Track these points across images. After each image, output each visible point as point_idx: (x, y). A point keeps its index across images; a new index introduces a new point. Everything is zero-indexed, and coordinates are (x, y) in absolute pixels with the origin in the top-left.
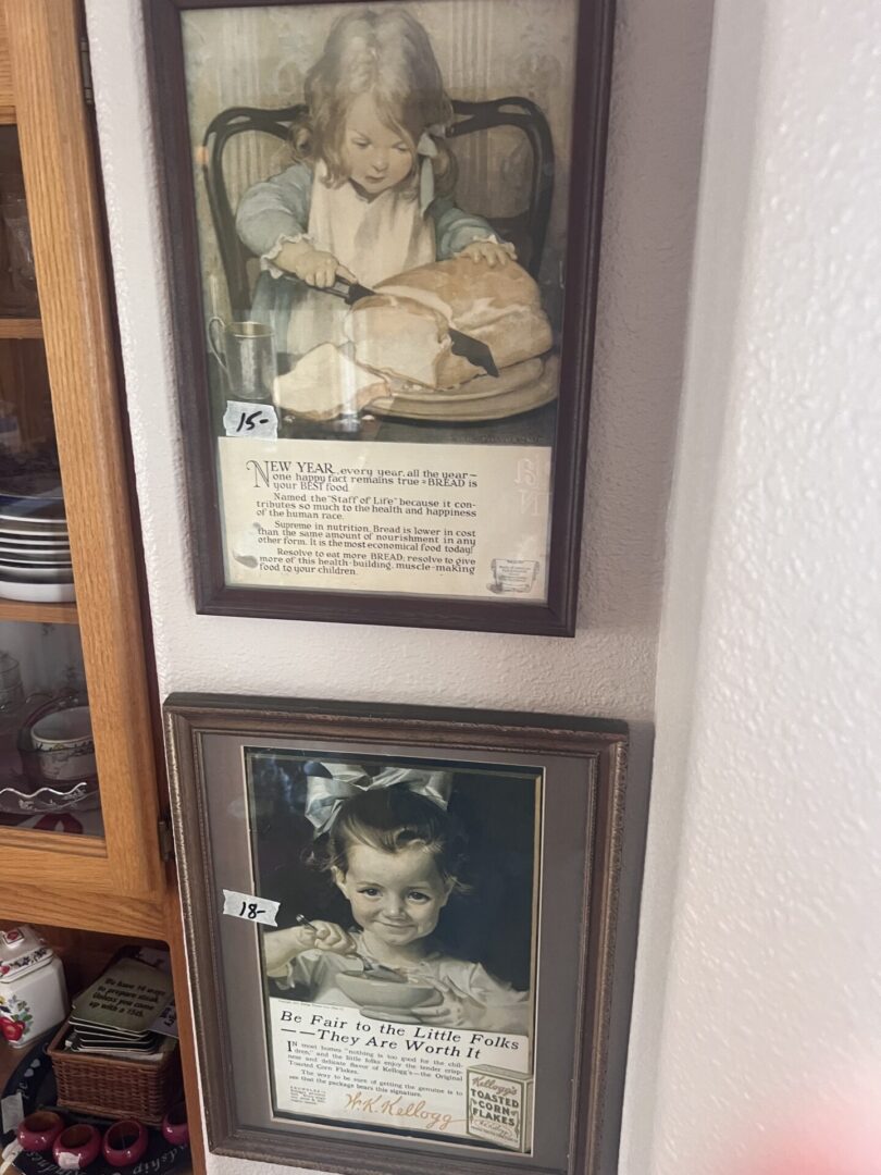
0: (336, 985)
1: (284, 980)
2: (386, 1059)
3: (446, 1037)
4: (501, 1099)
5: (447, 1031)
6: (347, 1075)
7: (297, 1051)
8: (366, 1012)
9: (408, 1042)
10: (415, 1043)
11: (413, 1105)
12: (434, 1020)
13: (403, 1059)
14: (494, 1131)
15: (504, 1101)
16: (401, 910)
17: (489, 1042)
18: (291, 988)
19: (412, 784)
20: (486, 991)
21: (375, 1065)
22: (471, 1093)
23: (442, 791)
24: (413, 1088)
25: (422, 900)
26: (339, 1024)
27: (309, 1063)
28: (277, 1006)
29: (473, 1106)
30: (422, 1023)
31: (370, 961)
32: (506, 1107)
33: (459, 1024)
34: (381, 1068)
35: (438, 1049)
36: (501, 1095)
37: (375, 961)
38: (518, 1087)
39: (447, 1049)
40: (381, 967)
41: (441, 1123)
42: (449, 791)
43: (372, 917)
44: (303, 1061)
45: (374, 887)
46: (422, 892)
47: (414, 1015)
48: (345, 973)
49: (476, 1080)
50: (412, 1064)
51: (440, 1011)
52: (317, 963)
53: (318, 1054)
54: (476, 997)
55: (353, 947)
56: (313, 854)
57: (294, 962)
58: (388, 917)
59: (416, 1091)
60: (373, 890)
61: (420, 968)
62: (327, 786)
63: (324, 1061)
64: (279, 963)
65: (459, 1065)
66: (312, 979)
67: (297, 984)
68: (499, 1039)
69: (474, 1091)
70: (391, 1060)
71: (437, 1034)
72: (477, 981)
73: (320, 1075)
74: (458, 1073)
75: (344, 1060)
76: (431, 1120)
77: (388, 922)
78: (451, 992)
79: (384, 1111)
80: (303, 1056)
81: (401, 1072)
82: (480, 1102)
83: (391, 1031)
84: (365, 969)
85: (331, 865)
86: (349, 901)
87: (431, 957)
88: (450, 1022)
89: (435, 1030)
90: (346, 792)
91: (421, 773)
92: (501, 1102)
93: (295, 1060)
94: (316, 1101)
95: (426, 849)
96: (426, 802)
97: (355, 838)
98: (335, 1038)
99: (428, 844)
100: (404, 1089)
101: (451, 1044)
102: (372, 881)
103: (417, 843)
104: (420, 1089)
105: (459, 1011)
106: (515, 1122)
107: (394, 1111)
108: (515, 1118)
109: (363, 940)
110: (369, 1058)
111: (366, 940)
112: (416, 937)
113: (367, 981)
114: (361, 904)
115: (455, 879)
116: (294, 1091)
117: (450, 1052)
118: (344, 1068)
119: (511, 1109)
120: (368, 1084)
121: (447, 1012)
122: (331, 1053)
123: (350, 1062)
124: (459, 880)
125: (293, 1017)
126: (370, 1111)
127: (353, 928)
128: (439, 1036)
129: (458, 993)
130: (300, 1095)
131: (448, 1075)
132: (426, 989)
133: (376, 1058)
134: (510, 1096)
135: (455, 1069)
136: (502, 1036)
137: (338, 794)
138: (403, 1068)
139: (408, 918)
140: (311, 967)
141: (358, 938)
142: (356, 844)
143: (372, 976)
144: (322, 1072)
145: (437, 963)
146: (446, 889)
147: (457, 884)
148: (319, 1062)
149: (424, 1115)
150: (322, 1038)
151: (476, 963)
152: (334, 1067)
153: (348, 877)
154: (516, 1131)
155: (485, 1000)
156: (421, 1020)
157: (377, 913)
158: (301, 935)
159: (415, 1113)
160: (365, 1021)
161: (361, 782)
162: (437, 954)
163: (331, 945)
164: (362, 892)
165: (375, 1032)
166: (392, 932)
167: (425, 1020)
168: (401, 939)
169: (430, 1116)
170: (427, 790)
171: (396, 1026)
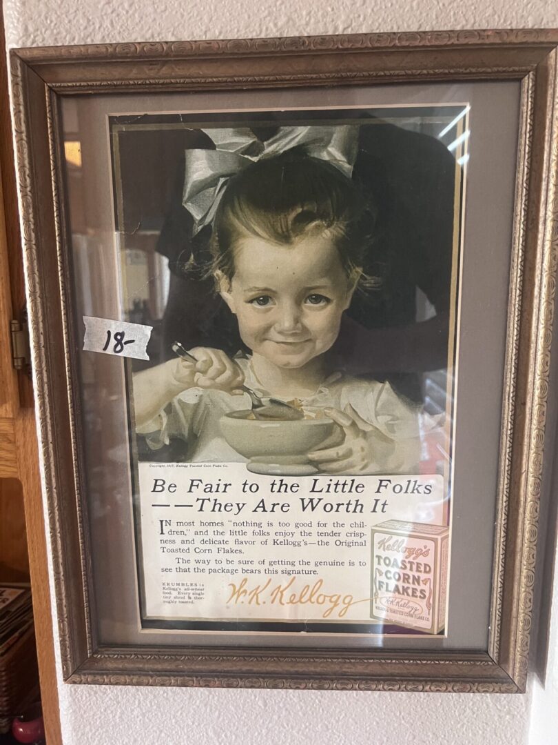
0: (219, 434)
1: (155, 436)
2: (277, 528)
3: (347, 488)
4: (411, 563)
5: (349, 479)
6: (230, 557)
7: (171, 533)
8: (255, 466)
9: (303, 500)
10: (311, 500)
11: (308, 586)
12: (334, 466)
13: (296, 526)
14: (401, 609)
15: (414, 567)
16: (297, 320)
17: (397, 489)
18: (165, 445)
19: (311, 146)
20: (395, 418)
21: (264, 538)
22: (376, 560)
23: (346, 152)
24: (308, 563)
25: (322, 304)
26: (222, 488)
27: (185, 546)
28: (148, 472)
29: (379, 578)
30: (321, 472)
31: (259, 395)
32: (416, 574)
33: (362, 469)
34: (270, 542)
35: (339, 505)
36: (411, 559)
37: (265, 393)
38: (431, 545)
39: (348, 504)
40: (273, 401)
41: (341, 606)
42: (355, 152)
43: (263, 335)
44: (178, 545)
45: (265, 293)
46: (322, 292)
47: (311, 462)
48: (230, 415)
49: (382, 543)
50: (307, 530)
51: (341, 453)
52: (197, 405)
53: (196, 533)
54: (383, 429)
55: (240, 378)
56: (192, 257)
57: (169, 409)
58: (280, 333)
59: (312, 567)
60: (264, 298)
61: (317, 396)
62: (210, 160)
63: (204, 542)
64: (152, 414)
65: (362, 525)
66: (191, 429)
67: (172, 439)
68: (409, 481)
69: (379, 557)
70: (282, 529)
71: (337, 484)
72: (383, 406)
73: (198, 562)
74: (361, 535)
75: (227, 537)
76: (328, 605)
77: (280, 338)
78: (354, 424)
79: (273, 602)
80: (178, 538)
81: (294, 544)
82: (388, 572)
83: (283, 487)
84: (254, 407)
85: (215, 269)
86: (234, 316)
87: (332, 379)
88: (352, 466)
89: (335, 479)
90: (231, 166)
91: (321, 130)
92: (411, 569)
93: (169, 546)
94: (193, 599)
95: (327, 233)
96: (328, 169)
97: (242, 229)
98: (217, 507)
99: (328, 226)
100: (298, 567)
101: (353, 496)
102: (261, 285)
103: (317, 227)
104: (316, 565)
105: (363, 449)
106: (427, 594)
107: (286, 599)
108: (426, 588)
109: (252, 367)
110: (257, 529)
111: (255, 368)
112: (313, 356)
113: (257, 423)
114: (249, 318)
115: (360, 270)
116: (167, 588)
117: (351, 508)
118: (227, 547)
119: (423, 576)
120: (256, 566)
121: (349, 453)
122: (211, 529)
123: (235, 537)
124: (363, 272)
125: (166, 486)
126: (258, 603)
127: (240, 352)
128: (339, 488)
129: (361, 426)
130: (175, 594)
131: (350, 539)
132: (326, 425)
133: (265, 528)
134: (421, 560)
135: (358, 530)
136: (413, 478)
137: (221, 171)
138: (297, 538)
139: (305, 330)
140: (189, 412)
141: (245, 366)
142: (244, 236)
143: (261, 415)
144: (202, 557)
145: (338, 387)
146: (350, 286)
147: (362, 277)
148: (197, 544)
149: (321, 600)
150: (201, 510)
151: (382, 381)
152: (214, 548)
153: (234, 283)
154: (428, 605)
155: (393, 432)
156: (319, 468)
157: (267, 329)
158: (178, 371)
159: (310, 599)
160: (253, 478)
161: (251, 150)
162: (339, 375)
163: (213, 379)
164: (251, 301)
165: (264, 493)
166: (286, 352)
167: (323, 467)
168: (296, 359)
169: (327, 599)
170: (329, 153)
171: (289, 481)
